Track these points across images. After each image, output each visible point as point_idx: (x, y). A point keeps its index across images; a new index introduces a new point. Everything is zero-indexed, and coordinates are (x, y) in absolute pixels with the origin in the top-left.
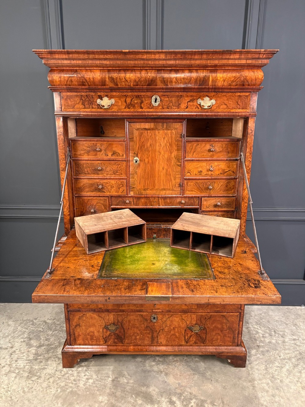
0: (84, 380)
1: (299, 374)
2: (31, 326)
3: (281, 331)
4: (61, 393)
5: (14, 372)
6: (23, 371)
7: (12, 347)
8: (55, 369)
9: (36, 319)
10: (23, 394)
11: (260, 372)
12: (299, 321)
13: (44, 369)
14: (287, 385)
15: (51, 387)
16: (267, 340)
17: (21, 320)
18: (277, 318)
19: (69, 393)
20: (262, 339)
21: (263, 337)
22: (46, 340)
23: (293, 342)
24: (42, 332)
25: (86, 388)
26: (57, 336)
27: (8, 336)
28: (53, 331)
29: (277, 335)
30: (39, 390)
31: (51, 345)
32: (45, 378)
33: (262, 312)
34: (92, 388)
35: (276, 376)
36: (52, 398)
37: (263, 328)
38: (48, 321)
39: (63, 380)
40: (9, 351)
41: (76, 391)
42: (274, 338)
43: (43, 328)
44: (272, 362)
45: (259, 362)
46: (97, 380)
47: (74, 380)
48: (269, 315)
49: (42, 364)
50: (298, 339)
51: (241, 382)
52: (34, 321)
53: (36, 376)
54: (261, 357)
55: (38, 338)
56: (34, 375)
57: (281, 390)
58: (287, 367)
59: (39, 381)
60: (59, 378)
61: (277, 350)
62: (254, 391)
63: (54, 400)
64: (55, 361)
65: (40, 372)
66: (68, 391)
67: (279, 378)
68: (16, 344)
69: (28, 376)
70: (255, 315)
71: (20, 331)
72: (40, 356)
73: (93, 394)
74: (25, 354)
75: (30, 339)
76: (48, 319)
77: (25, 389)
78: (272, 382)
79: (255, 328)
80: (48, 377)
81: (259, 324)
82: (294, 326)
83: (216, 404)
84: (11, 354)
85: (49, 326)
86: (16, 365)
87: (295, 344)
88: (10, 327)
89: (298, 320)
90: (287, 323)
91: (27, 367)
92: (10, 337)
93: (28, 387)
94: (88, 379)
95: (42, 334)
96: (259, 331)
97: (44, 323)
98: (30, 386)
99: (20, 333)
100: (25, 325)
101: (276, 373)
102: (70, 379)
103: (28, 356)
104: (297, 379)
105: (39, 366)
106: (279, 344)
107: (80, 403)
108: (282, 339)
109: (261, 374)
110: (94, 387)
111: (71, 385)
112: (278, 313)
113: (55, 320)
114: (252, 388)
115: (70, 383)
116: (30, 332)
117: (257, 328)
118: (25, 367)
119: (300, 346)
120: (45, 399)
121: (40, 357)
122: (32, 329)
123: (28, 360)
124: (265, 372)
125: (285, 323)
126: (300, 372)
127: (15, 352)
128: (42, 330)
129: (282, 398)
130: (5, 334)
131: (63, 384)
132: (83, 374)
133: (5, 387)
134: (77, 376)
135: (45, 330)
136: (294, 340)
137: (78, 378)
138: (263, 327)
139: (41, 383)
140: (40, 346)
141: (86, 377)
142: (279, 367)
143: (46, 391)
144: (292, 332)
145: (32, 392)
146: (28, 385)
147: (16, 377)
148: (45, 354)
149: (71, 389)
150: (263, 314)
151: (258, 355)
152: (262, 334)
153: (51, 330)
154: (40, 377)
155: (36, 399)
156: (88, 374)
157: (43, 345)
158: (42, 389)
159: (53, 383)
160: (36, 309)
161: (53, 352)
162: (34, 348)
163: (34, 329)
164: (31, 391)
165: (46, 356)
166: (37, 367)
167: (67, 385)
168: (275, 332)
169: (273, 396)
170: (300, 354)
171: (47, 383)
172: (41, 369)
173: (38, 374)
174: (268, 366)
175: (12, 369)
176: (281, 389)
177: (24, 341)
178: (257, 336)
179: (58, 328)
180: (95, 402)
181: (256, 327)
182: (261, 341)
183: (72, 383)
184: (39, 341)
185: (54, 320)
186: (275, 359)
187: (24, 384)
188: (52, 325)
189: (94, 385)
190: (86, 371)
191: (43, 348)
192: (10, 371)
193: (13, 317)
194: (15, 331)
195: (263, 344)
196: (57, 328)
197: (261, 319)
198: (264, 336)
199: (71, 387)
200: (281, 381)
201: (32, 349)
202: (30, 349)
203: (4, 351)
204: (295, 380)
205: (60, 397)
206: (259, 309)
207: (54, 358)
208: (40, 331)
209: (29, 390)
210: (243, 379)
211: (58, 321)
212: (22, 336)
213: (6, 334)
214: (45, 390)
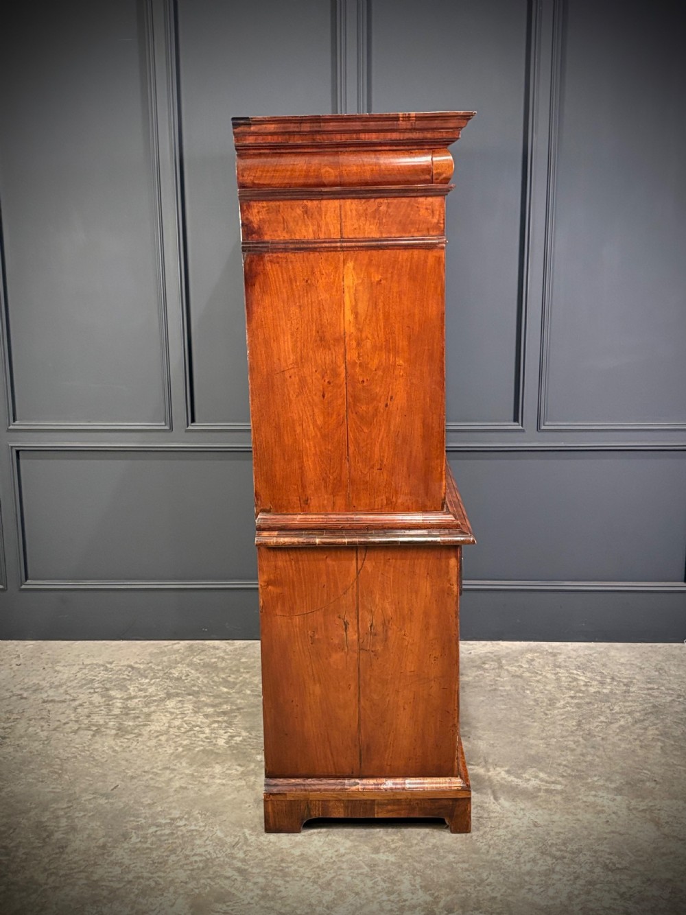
0: (226, 737)
1: (643, 731)
2: (103, 672)
3: (626, 678)
4: (185, 753)
5: (90, 730)
6: (107, 728)
7: (74, 700)
8: (167, 725)
9: (111, 663)
10: (113, 754)
11: (565, 728)
12: (670, 664)
13: (145, 725)
14: (614, 744)
15: (165, 746)
16: (592, 690)
17: (79, 665)
18: (622, 660)
19: (199, 751)
20: (583, 689)
21: (586, 685)
22: (140, 690)
23: (645, 692)
24: (129, 680)
25: (229, 747)
26: (160, 685)
27: (61, 686)
28: (152, 679)
29: (615, 683)
30: (143, 749)
31: (151, 696)
32: (150, 736)
33: (593, 652)
34: (243, 747)
35: (596, 734)
36: (170, 758)
37: (589, 674)
38: (136, 666)
39: (185, 737)
40: (69, 705)
41: (211, 750)
42: (609, 687)
43: (128, 676)
44: (594, 717)
45: (567, 717)
46: (250, 738)
47: (206, 738)
48: (607, 655)
49: (140, 720)
50: (658, 689)
51: (525, 739)
52: (109, 666)
53: (132, 733)
54: (574, 710)
55: (123, 688)
56: (127, 732)
57: (599, 749)
58: (622, 722)
59: (140, 739)
60: (178, 736)
61: (609, 702)
62: (547, 749)
63: (174, 760)
64: (165, 716)
65: (138, 728)
66: (197, 749)
67: (601, 735)
68: (81, 696)
69: (117, 734)
70: (579, 656)
71: (83, 679)
72: (133, 710)
73: (245, 753)
74: (102, 708)
75: (107, 690)
76: (136, 663)
77: (117, 748)
78: (585, 740)
79: (573, 673)
80: (155, 735)
81: (583, 669)
82: (656, 671)
83: (472, 763)
84: (76, 709)
85: (142, 672)
86: (89, 722)
87: (649, 694)
88: (60, 674)
89: (668, 663)
90: (643, 666)
91: (112, 723)
92: (65, 687)
93: (121, 746)
94: (232, 737)
95: (129, 682)
96: (581, 678)
97: (130, 669)
98: (125, 745)
99: (84, 682)
100: (90, 670)
101: (597, 729)
102: (199, 737)
103: (110, 710)
104: (636, 737)
105: (135, 722)
106: (615, 694)
107: (223, 762)
108: (625, 688)
109: (567, 730)
110: (245, 745)
111: (201, 743)
112: (629, 653)
113: (150, 665)
114: (545, 746)
115: (199, 741)
116: (104, 681)
117: (577, 674)
118: (107, 723)
119: (657, 697)
120: (156, 759)
121: (134, 712)
122: (106, 676)
123: (112, 715)
124: (575, 728)
125: (637, 667)
126: (646, 729)
127: (81, 705)
128: (127, 678)
129: (598, 757)
130: (53, 683)
131: (185, 743)
132: (222, 732)
133: (77, 746)
134: (212, 733)
135: (134, 678)
136: (648, 689)
137: (213, 735)
138: (589, 672)
139: (143, 741)
140: (131, 698)
141: (229, 734)
142: (605, 722)
143: (156, 750)
144: (649, 679)
145: (131, 751)
146: (120, 744)
147: (94, 735)
148: (143, 707)
149: (202, 748)
150: (595, 655)
151: (569, 709)
152: (586, 682)
153: (146, 677)
154: (140, 735)
155: (139, 759)
156: (232, 731)
157: (135, 697)
158: (147, 749)
159: (167, 741)
160: (107, 649)
161: (157, 706)
162: (118, 701)
163: (110, 676)
164: (127, 750)
165: (146, 710)
166: (131, 724)
167: (194, 743)
168: (613, 679)
169: (583, 755)
170: (654, 706)
171: (155, 741)
172: (138, 726)
173: (136, 731)
174: (583, 721)
175: (83, 726)
176: (601, 748)
177: (95, 692)
178: (575, 683)
179: (161, 674)
180: (249, 761)
181: (575, 672)
182: (580, 691)
183: (204, 742)
184: (126, 691)
185: (148, 664)
186: (601, 713)
187: (112, 743)
188: (145, 671)
189: (245, 743)
190: (228, 727)
191: (137, 700)
192: (79, 728)
193: (63, 661)
194: (72, 679)
195: (581, 695)
196: (158, 675)
197: (589, 661)
198: (589, 684)
199: (202, 746)
200: (603, 739)
201: (114, 701)
202: (111, 703)
203: (60, 705)
204: (631, 738)
205: (184, 756)
206: (588, 647)
207: (162, 712)
208: (124, 679)
209: (124, 749)
210: (531, 735)
211: (158, 665)
212: (89, 686)
213: (56, 683)
214: (154, 749)
